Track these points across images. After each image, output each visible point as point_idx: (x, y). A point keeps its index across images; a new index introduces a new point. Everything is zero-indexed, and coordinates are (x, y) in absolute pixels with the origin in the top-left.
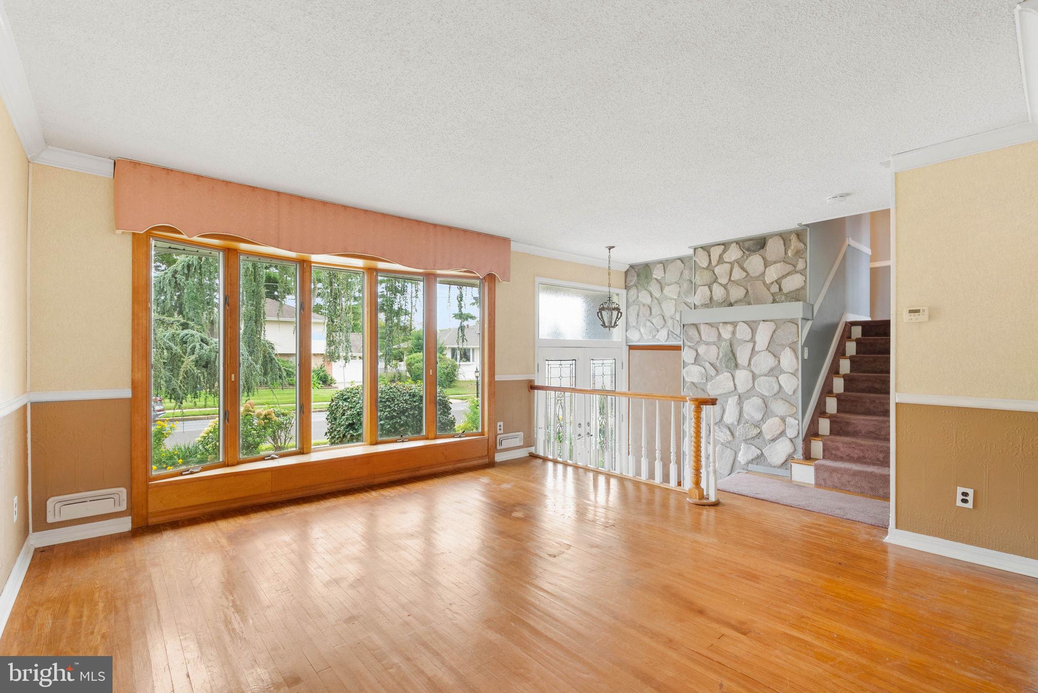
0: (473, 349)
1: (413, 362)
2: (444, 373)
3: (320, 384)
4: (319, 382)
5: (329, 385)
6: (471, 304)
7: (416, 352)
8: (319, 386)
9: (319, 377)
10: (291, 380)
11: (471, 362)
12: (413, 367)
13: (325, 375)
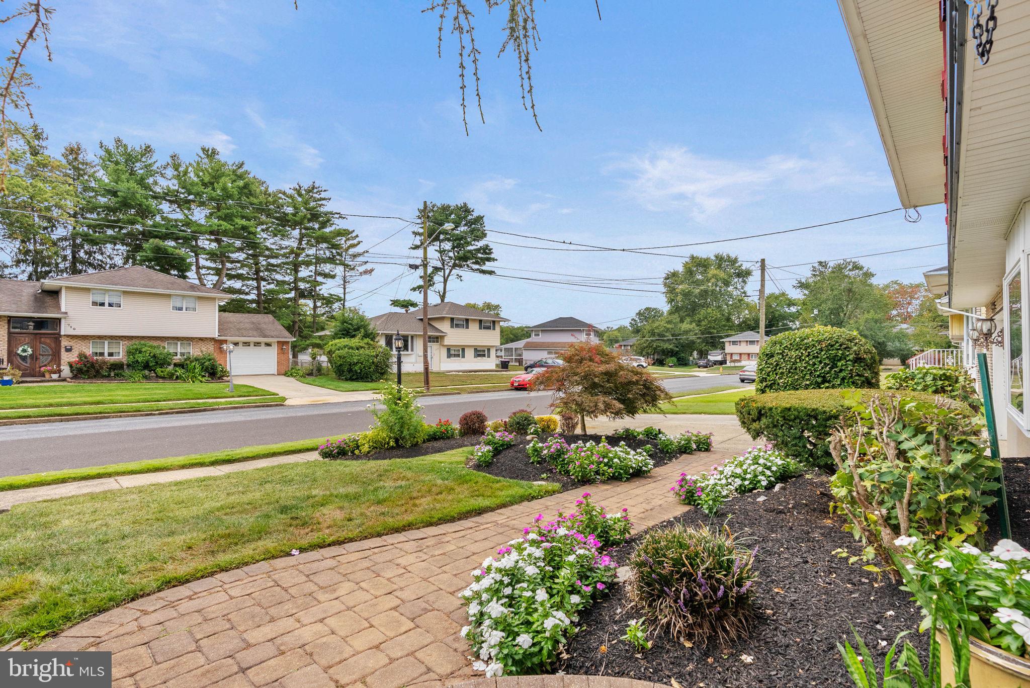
0: (412, 337)
1: (333, 350)
2: (373, 363)
3: (203, 376)
4: (203, 374)
5: (219, 378)
6: (411, 290)
7: (340, 338)
8: (203, 380)
9: (203, 368)
10: (162, 372)
11: (410, 352)
12: (334, 355)
13: (213, 365)
